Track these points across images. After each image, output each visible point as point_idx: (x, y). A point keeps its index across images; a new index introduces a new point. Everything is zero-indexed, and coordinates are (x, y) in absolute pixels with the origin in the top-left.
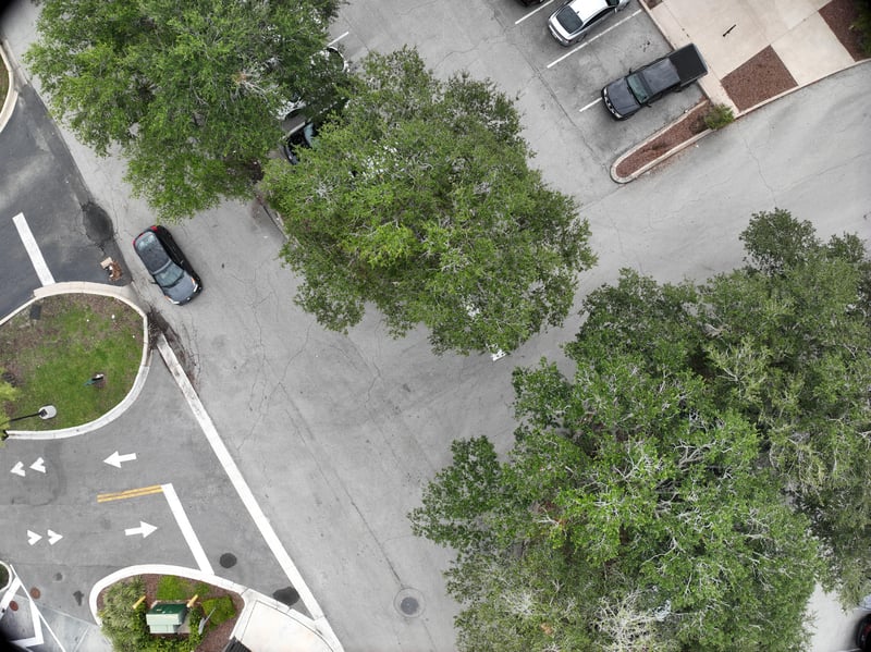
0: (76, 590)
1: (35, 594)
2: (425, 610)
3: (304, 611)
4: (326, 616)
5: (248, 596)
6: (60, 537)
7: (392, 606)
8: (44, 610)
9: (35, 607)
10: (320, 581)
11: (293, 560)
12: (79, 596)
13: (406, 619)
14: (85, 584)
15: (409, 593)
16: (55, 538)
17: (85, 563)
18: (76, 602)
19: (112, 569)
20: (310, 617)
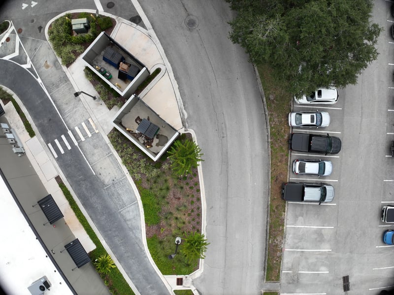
0: (39, 26)
1: (19, 31)
2: (198, 25)
3: (144, 26)
4: (153, 28)
5: (118, 21)
6: (36, 3)
7: (183, 23)
8: (22, 39)
9: (18, 38)
10: (151, 12)
11: (139, 3)
12: (41, 28)
13: (190, 30)
14: (44, 23)
15: (191, 17)
16: (34, 4)
17: (46, 13)
18: (38, 31)
19: (57, 14)
20: (146, 29)
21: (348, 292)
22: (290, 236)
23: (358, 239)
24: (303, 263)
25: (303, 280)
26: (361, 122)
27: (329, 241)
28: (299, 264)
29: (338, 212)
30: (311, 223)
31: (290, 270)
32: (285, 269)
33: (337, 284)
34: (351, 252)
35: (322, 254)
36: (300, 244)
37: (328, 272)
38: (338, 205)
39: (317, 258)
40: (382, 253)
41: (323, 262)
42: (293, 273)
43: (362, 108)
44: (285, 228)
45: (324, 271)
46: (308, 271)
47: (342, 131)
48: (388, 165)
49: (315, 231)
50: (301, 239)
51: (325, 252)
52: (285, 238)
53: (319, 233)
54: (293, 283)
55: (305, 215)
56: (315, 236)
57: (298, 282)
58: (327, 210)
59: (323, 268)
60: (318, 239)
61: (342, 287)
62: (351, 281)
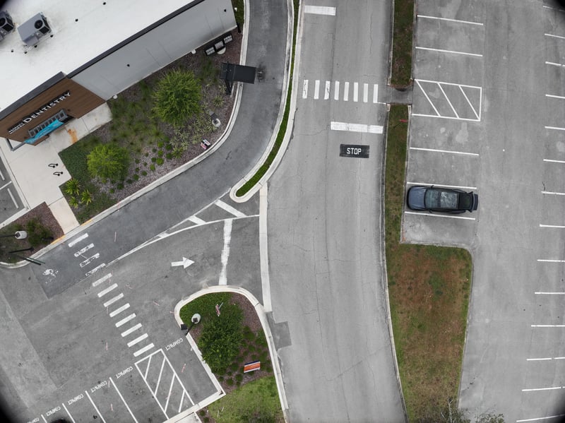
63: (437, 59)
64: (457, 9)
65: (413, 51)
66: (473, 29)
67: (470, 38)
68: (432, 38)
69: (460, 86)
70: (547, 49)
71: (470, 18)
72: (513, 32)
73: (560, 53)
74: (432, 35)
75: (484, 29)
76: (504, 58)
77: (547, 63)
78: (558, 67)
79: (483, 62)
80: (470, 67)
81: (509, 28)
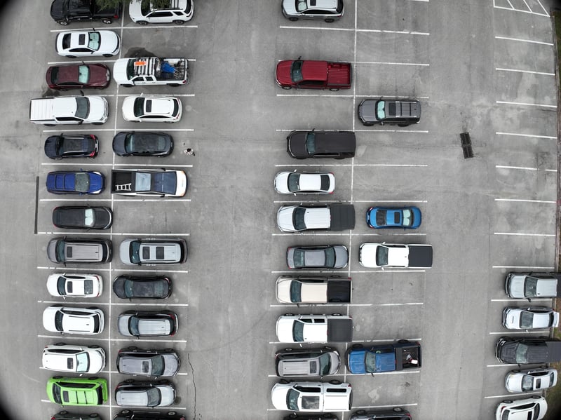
21: (461, 132)
22: (550, 222)
23: (458, 216)
24: (532, 182)
25: (529, 156)
26: (458, 385)
27: (500, 213)
28: (537, 180)
29: (489, 255)
30: (526, 239)
31: (548, 173)
32: (554, 174)
33: (481, 146)
34: (467, 195)
35: (508, 195)
36: (538, 210)
37: (497, 166)
38: (490, 265)
39: (514, 188)
40: (416, 191)
41: (505, 182)
42: (543, 169)
43: (457, 402)
44: (559, 234)
45: (503, 168)
46: (524, 171)
47: (485, 369)
48: (417, 326)
49: (520, 229)
50: (537, 217)
51: (503, 197)
52: (557, 220)
53: (514, 226)
54: (543, 153)
55: (534, 251)
56: (519, 221)
57: (537, 155)
58: (505, 259)
59: (505, 173)
60: (515, 216)
61: (473, 141)
62: (459, 150)
63: (535, 34)
64: (521, 84)
65: (556, 40)
66: (506, 64)
67: (508, 54)
68: (541, 54)
69: (514, 9)
70: (428, 49)
71: (508, 74)
72: (465, 63)
73: (412, 47)
74: (542, 57)
75: (495, 64)
76: (474, 36)
77: (428, 34)
78: (414, 31)
79: (494, 31)
80: (506, 27)
81: (469, 67)
